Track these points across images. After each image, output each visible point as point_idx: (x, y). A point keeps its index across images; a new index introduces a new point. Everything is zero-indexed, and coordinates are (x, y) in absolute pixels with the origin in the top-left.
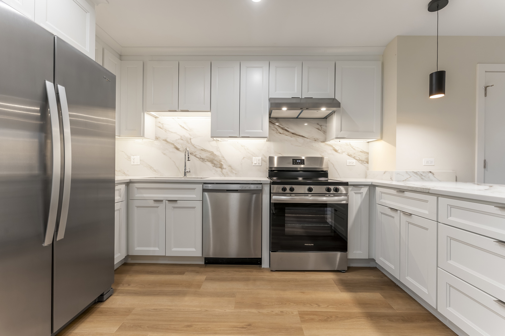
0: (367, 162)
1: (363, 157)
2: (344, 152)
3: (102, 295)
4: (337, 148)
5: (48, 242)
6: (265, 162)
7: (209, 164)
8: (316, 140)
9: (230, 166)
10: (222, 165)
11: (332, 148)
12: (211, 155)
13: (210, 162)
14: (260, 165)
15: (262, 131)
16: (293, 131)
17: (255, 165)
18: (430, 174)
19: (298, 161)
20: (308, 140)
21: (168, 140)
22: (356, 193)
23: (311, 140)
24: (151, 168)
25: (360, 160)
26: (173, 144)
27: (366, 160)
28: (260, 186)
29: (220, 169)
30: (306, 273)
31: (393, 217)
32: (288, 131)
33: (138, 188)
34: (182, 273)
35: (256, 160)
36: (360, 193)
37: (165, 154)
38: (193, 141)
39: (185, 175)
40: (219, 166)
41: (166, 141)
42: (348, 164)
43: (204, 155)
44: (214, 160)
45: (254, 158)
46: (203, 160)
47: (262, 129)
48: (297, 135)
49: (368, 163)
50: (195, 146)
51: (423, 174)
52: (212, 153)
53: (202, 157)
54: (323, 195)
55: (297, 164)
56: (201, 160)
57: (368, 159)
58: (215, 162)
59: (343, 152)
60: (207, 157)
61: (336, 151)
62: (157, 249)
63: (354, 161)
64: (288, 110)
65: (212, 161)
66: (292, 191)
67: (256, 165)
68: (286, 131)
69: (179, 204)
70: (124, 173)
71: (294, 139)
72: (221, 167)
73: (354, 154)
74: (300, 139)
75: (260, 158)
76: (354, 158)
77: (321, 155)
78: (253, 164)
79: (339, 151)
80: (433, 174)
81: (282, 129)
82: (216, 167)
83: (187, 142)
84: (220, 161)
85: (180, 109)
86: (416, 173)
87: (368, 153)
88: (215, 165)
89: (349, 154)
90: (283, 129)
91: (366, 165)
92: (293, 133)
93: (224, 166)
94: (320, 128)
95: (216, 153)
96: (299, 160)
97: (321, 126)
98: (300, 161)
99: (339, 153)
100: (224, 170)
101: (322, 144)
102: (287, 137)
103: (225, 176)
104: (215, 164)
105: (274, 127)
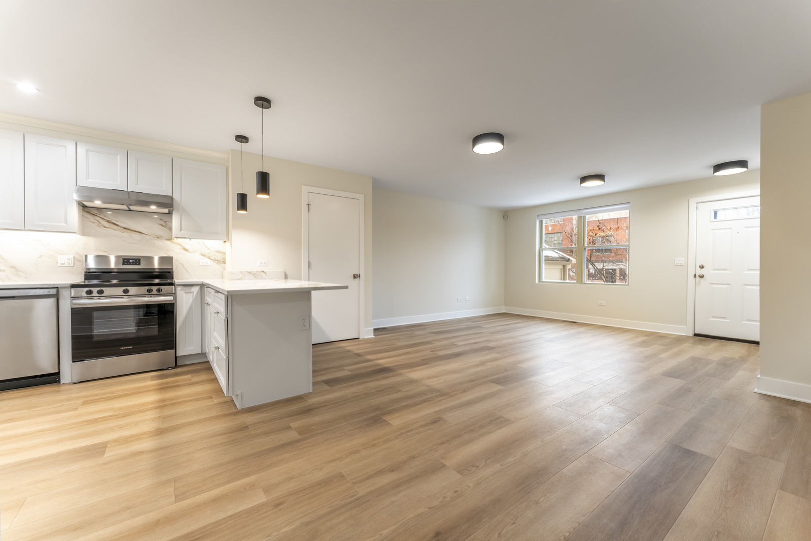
0: (224, 263)
1: (219, 257)
2: (196, 251)
4: (187, 247)
6: (80, 261)
8: (158, 237)
9: (13, 267)
11: (181, 247)
14: (70, 265)
15: (65, 224)
16: (124, 226)
17: (62, 265)
18: (263, 273)
19: (130, 261)
20: (148, 237)
22: (186, 293)
23: (152, 237)
25: (215, 260)
27: (223, 260)
28: (55, 290)
32: (117, 225)
35: (65, 259)
42: (201, 265)
45: (60, 256)
47: (66, 222)
48: (131, 230)
51: (256, 274)
54: (143, 296)
55: (130, 264)
57: (224, 259)
61: (186, 250)
63: (209, 261)
66: (101, 294)
67: (64, 265)
68: (113, 225)
71: (126, 234)
73: (209, 253)
74: (136, 235)
75: (72, 257)
76: (209, 258)
77: (166, 254)
78: (59, 265)
79: (190, 250)
86: (250, 273)
87: (225, 253)
89: (203, 254)
90: (108, 221)
91: (223, 265)
92: (125, 228)
94: (164, 224)
96: (132, 259)
97: (165, 222)
98: (134, 261)
99: (190, 252)
101: (168, 242)
102: (116, 232)
105: (95, 219)
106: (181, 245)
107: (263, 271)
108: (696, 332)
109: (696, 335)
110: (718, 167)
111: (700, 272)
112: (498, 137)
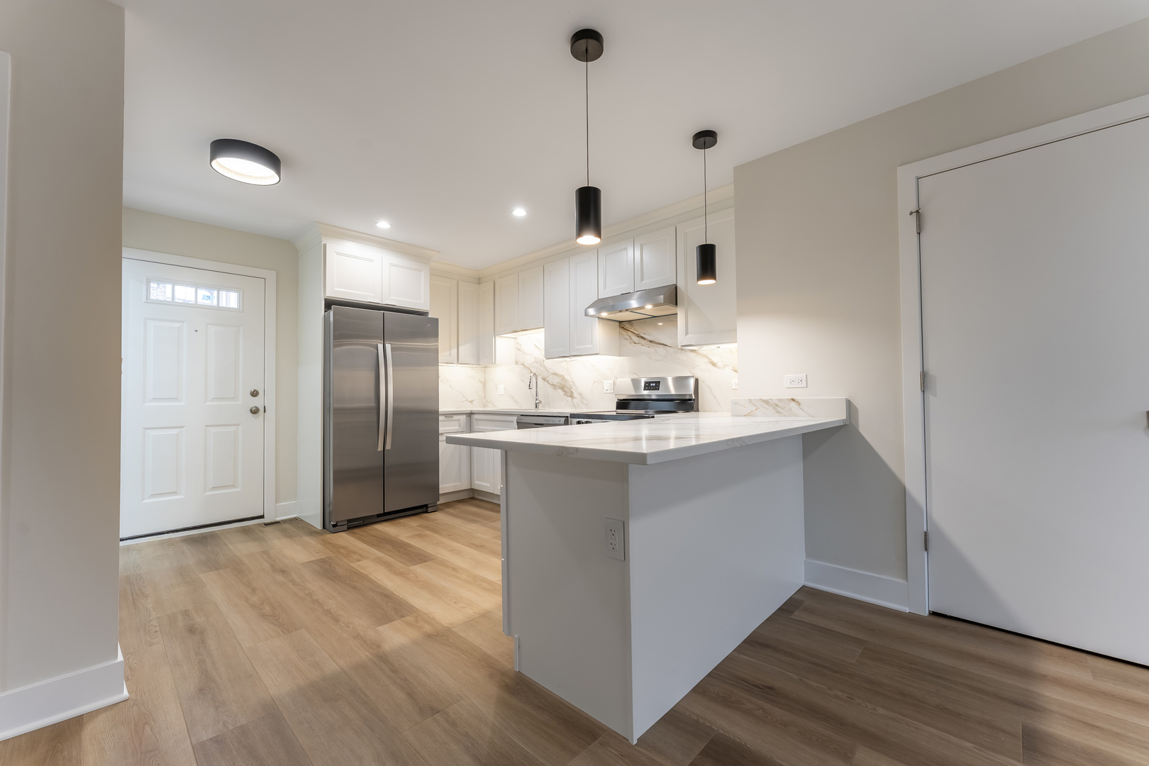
2: (727, 365)
3: (426, 506)
4: (715, 360)
5: (380, 448)
7: (560, 391)
9: (580, 394)
10: (572, 392)
11: (707, 360)
15: (591, 346)
16: (651, 339)
18: (793, 404)
19: (652, 385)
20: (671, 350)
21: (525, 364)
23: (676, 350)
24: (513, 398)
26: (529, 368)
29: (571, 398)
32: (644, 339)
33: (477, 420)
37: (523, 381)
39: (536, 407)
40: (570, 394)
41: (523, 365)
43: (556, 380)
44: (565, 386)
45: (605, 381)
46: (554, 386)
47: (592, 344)
48: (656, 343)
51: (780, 405)
52: (563, 378)
53: (554, 383)
55: (651, 389)
58: (566, 389)
59: (725, 366)
60: (558, 383)
61: (714, 364)
62: (488, 485)
65: (562, 388)
70: (493, 404)
71: (653, 349)
72: (572, 396)
74: (661, 349)
79: (719, 365)
80: (799, 403)
82: (567, 396)
83: (541, 365)
84: (571, 387)
85: (520, 329)
86: (766, 402)
88: (566, 394)
90: (638, 336)
92: (651, 341)
93: (575, 395)
95: (567, 377)
96: (654, 382)
98: (654, 385)
99: (719, 368)
100: (574, 400)
102: (645, 348)
104: (565, 392)
105: (628, 335)
106: (707, 357)
107: (793, 400)
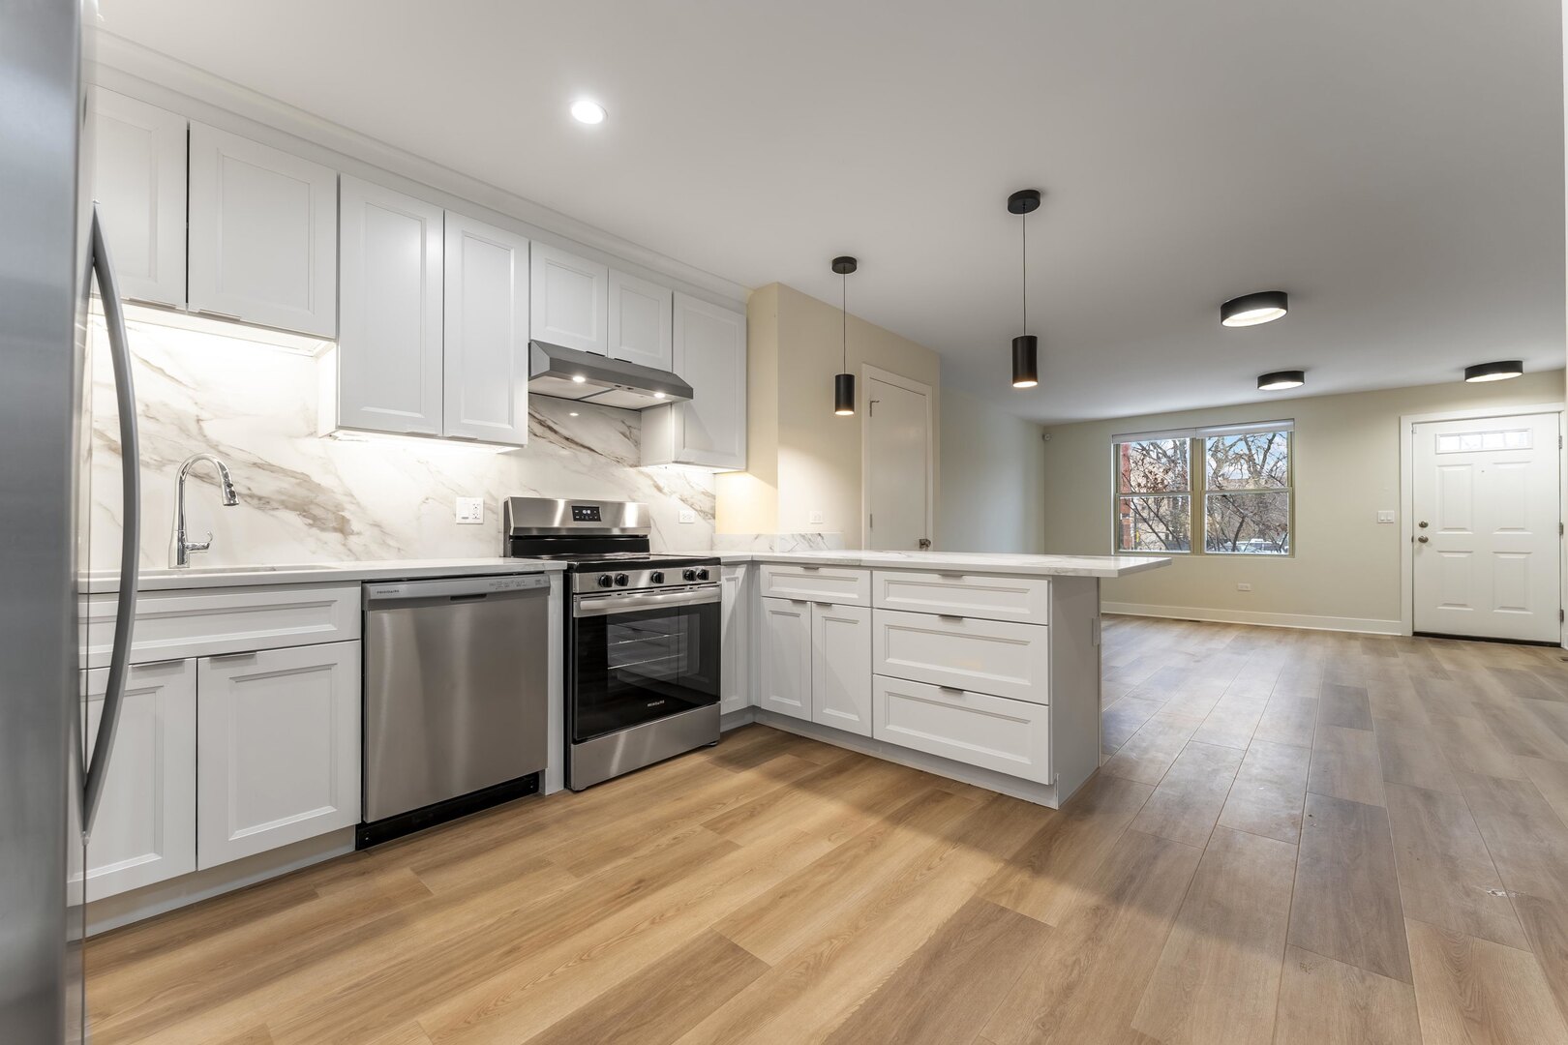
1: (706, 505)
2: (675, 492)
4: (661, 485)
6: (494, 512)
7: (292, 518)
8: (619, 461)
9: (377, 525)
10: (344, 520)
11: (652, 483)
12: (299, 484)
13: (294, 509)
14: (478, 521)
15: (510, 427)
16: (567, 434)
17: (464, 521)
19: (584, 512)
20: (602, 459)
22: (730, 580)
23: (609, 460)
25: (701, 511)
27: (711, 512)
29: (338, 536)
30: (651, 769)
31: (797, 615)
32: (555, 432)
34: (312, 895)
35: (469, 507)
36: (734, 579)
38: (211, 429)
39: (181, 560)
40: (334, 524)
42: (681, 521)
43: (266, 485)
44: (312, 502)
45: (459, 500)
47: (509, 422)
48: (577, 444)
49: (714, 518)
50: (221, 448)
52: (304, 480)
53: (256, 491)
54: (680, 588)
55: (584, 520)
56: (255, 502)
57: (713, 508)
58: (316, 511)
59: (672, 493)
60: (280, 492)
61: (659, 489)
63: (693, 512)
64: (587, 382)
65: (303, 509)
66: (623, 585)
67: (467, 521)
68: (549, 432)
69: (262, 664)
71: (568, 452)
72: (342, 528)
73: (692, 497)
74: (584, 455)
75: (480, 501)
76: (692, 506)
78: (459, 520)
79: (666, 490)
80: (823, 538)
81: (541, 424)
82: (323, 530)
83: (183, 430)
84: (339, 507)
86: (803, 536)
87: (714, 497)
88: (316, 522)
89: (684, 497)
91: (712, 521)
92: (567, 439)
93: (355, 526)
94: (628, 433)
95: (318, 477)
96: (587, 508)
97: (629, 427)
98: (589, 512)
99: (665, 494)
100: (352, 539)
101: (632, 471)
103: (357, 559)
104: (315, 518)
106: (652, 479)
107: (820, 535)
108: (1417, 629)
109: (1416, 634)
110: (1474, 371)
111: (1420, 533)
112: (1277, 298)
